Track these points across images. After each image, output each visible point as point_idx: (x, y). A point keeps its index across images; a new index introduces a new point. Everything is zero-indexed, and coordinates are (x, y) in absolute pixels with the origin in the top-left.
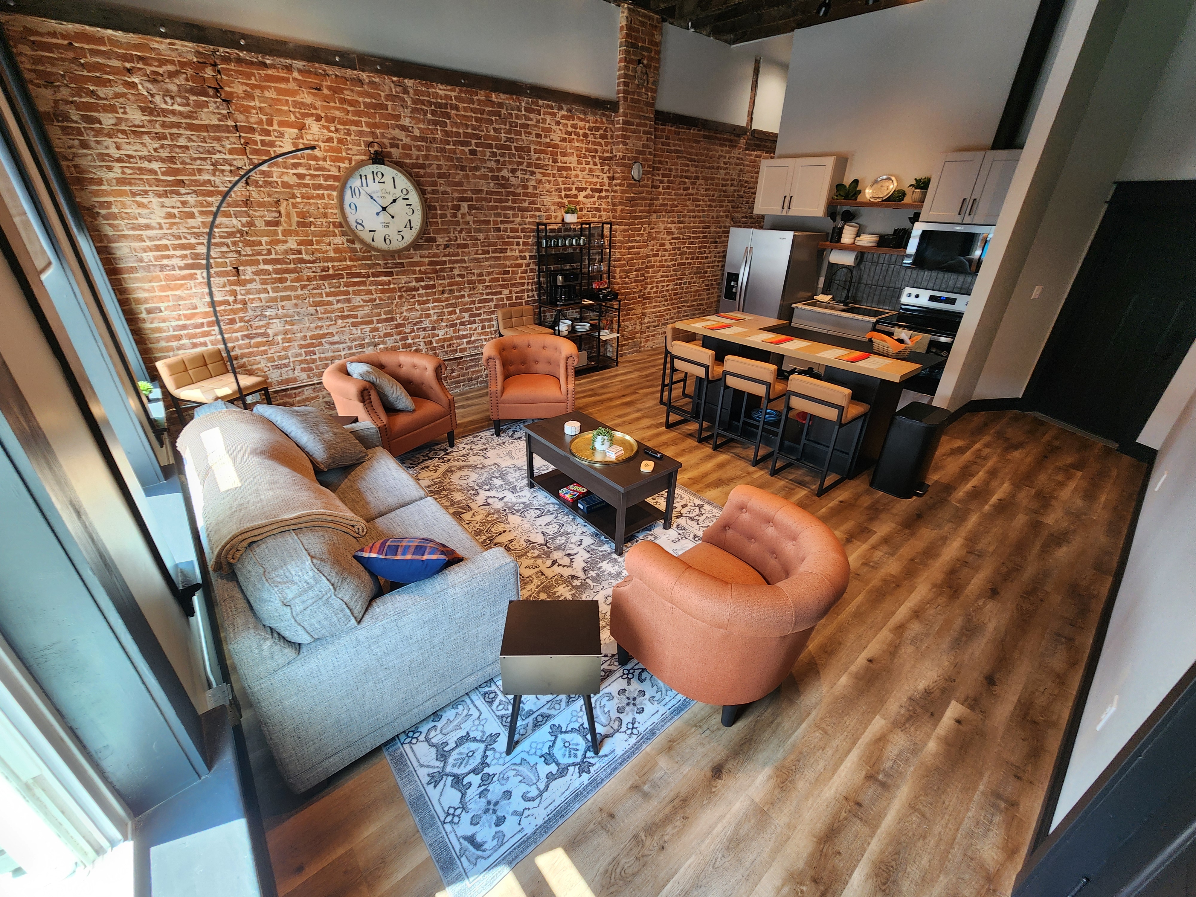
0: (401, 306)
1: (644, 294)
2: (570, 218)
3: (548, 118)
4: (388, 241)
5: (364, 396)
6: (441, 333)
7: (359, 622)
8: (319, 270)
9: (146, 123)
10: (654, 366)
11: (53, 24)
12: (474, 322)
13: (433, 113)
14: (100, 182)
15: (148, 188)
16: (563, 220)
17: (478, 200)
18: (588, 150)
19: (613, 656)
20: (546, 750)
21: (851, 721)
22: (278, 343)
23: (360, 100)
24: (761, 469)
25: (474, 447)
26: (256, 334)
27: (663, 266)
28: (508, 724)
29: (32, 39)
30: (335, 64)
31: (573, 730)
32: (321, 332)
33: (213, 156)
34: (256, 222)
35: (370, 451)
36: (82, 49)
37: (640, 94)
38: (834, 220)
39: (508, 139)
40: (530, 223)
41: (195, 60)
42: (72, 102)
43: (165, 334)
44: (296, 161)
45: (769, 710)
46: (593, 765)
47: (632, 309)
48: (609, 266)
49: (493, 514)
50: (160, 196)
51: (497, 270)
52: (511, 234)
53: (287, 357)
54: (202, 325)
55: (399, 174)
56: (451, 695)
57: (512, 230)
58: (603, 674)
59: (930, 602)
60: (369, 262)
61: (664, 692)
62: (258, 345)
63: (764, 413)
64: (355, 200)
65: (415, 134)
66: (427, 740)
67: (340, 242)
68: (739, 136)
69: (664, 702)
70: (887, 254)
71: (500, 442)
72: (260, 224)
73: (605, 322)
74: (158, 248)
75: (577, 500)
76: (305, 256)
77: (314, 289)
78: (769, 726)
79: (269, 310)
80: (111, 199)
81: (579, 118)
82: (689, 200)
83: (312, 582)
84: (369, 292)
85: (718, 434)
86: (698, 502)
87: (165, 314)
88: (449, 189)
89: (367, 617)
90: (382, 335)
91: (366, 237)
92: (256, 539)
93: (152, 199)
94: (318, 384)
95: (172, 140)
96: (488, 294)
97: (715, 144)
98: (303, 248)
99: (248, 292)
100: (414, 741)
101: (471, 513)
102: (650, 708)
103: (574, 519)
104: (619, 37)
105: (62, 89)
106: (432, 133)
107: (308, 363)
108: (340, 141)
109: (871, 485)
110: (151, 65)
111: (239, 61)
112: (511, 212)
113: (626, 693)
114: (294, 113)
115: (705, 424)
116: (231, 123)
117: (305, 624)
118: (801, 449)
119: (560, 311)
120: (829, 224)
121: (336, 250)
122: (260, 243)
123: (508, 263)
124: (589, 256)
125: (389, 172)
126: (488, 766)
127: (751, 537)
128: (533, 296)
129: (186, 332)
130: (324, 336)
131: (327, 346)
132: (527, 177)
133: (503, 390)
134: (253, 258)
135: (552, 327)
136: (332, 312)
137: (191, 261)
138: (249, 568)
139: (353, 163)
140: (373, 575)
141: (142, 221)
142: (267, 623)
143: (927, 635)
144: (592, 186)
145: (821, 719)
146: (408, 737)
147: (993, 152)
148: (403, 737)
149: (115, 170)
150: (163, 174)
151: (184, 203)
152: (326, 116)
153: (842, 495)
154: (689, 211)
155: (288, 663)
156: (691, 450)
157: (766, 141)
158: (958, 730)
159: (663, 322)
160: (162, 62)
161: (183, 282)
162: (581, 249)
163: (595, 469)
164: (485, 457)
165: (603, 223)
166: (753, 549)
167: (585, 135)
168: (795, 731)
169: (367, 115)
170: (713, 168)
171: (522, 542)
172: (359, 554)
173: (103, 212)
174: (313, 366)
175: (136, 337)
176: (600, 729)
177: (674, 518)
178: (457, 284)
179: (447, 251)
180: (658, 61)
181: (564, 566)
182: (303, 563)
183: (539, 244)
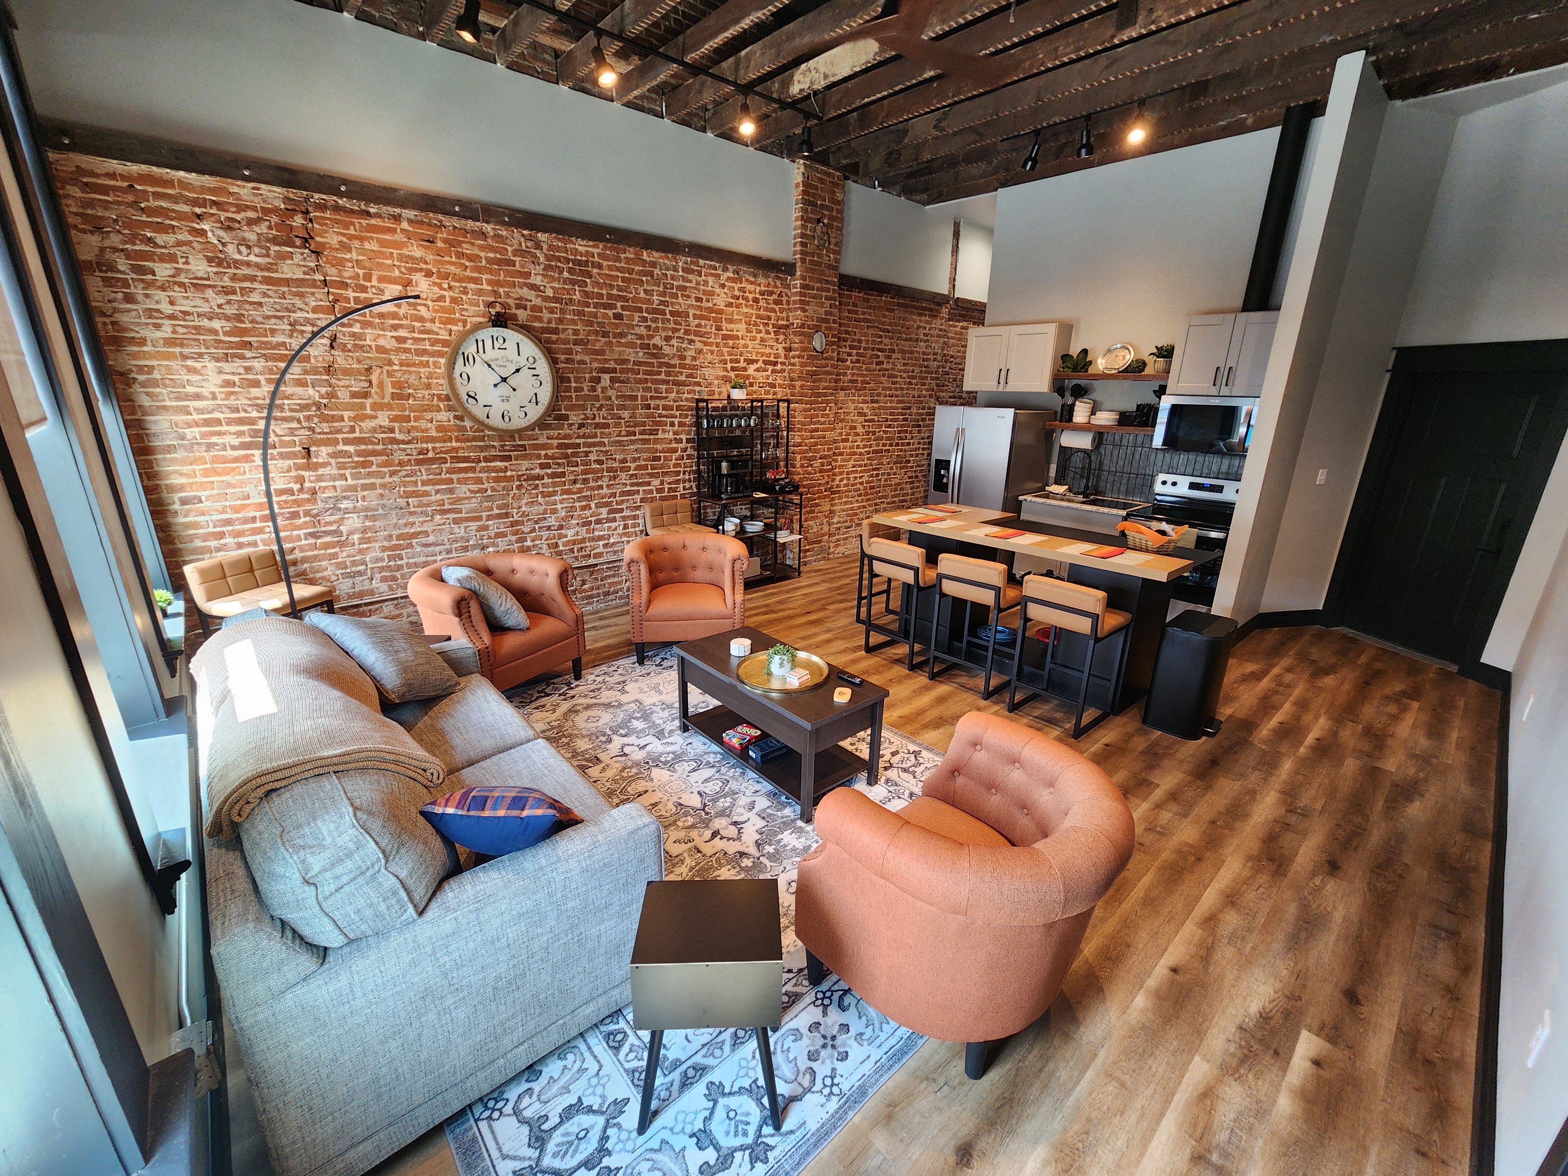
0: (520, 498)
1: (832, 487)
2: (738, 394)
3: (711, 280)
4: (507, 419)
5: (461, 607)
6: (570, 534)
7: (421, 913)
8: (415, 452)
9: (212, 275)
10: (848, 576)
11: (114, 165)
12: (614, 520)
13: (571, 271)
14: (143, 342)
15: (203, 350)
16: (729, 396)
17: (623, 371)
18: (759, 317)
19: (801, 970)
20: (699, 1125)
21: (1159, 1065)
22: (354, 544)
23: (482, 254)
24: (996, 703)
25: (608, 679)
26: (324, 532)
27: (855, 454)
28: (642, 1083)
29: (85, 180)
30: (455, 214)
31: (741, 1091)
32: (412, 530)
33: (292, 315)
34: (339, 393)
35: (463, 680)
36: (145, 192)
37: (820, 256)
38: (1063, 396)
39: (662, 303)
40: (687, 400)
41: (283, 206)
42: (122, 250)
43: (201, 531)
44: (396, 322)
45: (1035, 1052)
46: (772, 1148)
47: (818, 505)
48: (787, 452)
49: (631, 768)
50: (218, 360)
51: (645, 455)
52: (664, 412)
53: (364, 563)
54: (254, 519)
55: (526, 340)
56: (556, 1036)
57: (665, 408)
58: (785, 999)
59: (1247, 882)
60: (481, 444)
61: (877, 1025)
62: (327, 546)
63: (993, 631)
64: (468, 369)
65: (547, 294)
66: (517, 1112)
67: (446, 419)
68: (940, 304)
69: (878, 1042)
70: (1131, 434)
71: (644, 672)
72: (344, 396)
73: (782, 520)
74: (207, 423)
75: (747, 747)
76: (398, 436)
77: (407, 476)
78: (1037, 1076)
79: (345, 502)
80: (154, 363)
81: (747, 280)
82: (884, 376)
83: (352, 846)
84: (479, 481)
85: (936, 658)
86: (913, 747)
87: (206, 504)
88: (587, 358)
89: (433, 905)
90: (492, 535)
91: (478, 411)
92: (277, 785)
93: (207, 364)
94: (402, 598)
95: (242, 295)
96: (632, 485)
97: (912, 313)
98: (396, 425)
99: (320, 479)
100: (496, 1115)
101: (600, 767)
102: (856, 1052)
103: (743, 774)
104: (795, 194)
105: (112, 235)
106: (568, 293)
107: (391, 571)
108: (453, 300)
109: (1144, 722)
110: (227, 211)
111: (337, 208)
112: (664, 387)
113: (821, 1028)
114: (399, 267)
115: (917, 647)
116: (319, 277)
117: (337, 916)
118: (1046, 676)
119: (725, 506)
120: (1056, 402)
121: (439, 429)
122: (342, 419)
123: (659, 447)
124: (762, 440)
125: (512, 336)
126: (609, 1154)
127: (991, 786)
128: (691, 488)
129: (230, 528)
130: (415, 535)
131: (419, 549)
132: (684, 346)
133: (649, 602)
134: (329, 436)
135: (716, 527)
136: (428, 505)
137: (248, 439)
138: (261, 827)
139: (468, 326)
140: (448, 842)
141: (190, 389)
142: (276, 913)
143: (1250, 930)
144: (765, 358)
145: (1114, 1063)
146: (486, 1108)
147: (1245, 314)
148: (478, 1109)
149: (163, 328)
150: (226, 334)
151: (248, 369)
152: (439, 272)
153: (1107, 735)
154: (884, 389)
155: (304, 980)
156: (900, 680)
157: (973, 310)
158: (1319, 1078)
159: (857, 521)
160: (240, 208)
161: (234, 465)
162: (752, 431)
163: (771, 699)
164: (623, 691)
165: (779, 401)
166: (994, 802)
167: (756, 300)
168: (1077, 1084)
169: (490, 271)
170: (910, 340)
171: (671, 806)
172: (429, 808)
173: (141, 378)
174: (398, 574)
175: (161, 535)
176: (782, 1088)
177: (881, 770)
178: (594, 471)
179: (581, 432)
180: (842, 220)
181: (729, 839)
182: (342, 817)
183: (698, 425)
